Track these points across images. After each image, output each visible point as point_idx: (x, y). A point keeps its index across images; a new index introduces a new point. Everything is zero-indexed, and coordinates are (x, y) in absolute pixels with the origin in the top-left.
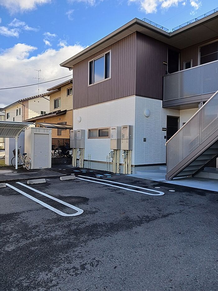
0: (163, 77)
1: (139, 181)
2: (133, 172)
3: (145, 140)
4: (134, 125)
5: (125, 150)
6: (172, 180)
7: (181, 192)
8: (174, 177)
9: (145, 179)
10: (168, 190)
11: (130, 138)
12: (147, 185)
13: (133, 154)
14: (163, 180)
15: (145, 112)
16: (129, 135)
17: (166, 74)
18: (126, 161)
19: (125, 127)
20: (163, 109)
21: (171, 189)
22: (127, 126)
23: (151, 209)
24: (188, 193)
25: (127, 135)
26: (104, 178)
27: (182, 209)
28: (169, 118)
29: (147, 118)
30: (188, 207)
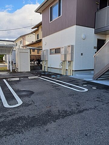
0: (95, 13)
1: (75, 80)
2: (74, 75)
3: (82, 54)
4: (75, 44)
5: (69, 61)
6: (97, 80)
7: (101, 89)
8: (99, 78)
9: (79, 79)
10: (92, 88)
11: (72, 53)
12: (78, 83)
13: (74, 63)
14: (91, 80)
15: (83, 36)
16: (71, 52)
17: (98, 10)
18: (69, 68)
19: (69, 46)
20: (95, 34)
21: (94, 86)
22: (70, 45)
23: (72, 104)
24: (105, 90)
25: (70, 52)
26: (54, 78)
27: (97, 105)
28: (99, 40)
29: (84, 40)
30: (102, 103)
